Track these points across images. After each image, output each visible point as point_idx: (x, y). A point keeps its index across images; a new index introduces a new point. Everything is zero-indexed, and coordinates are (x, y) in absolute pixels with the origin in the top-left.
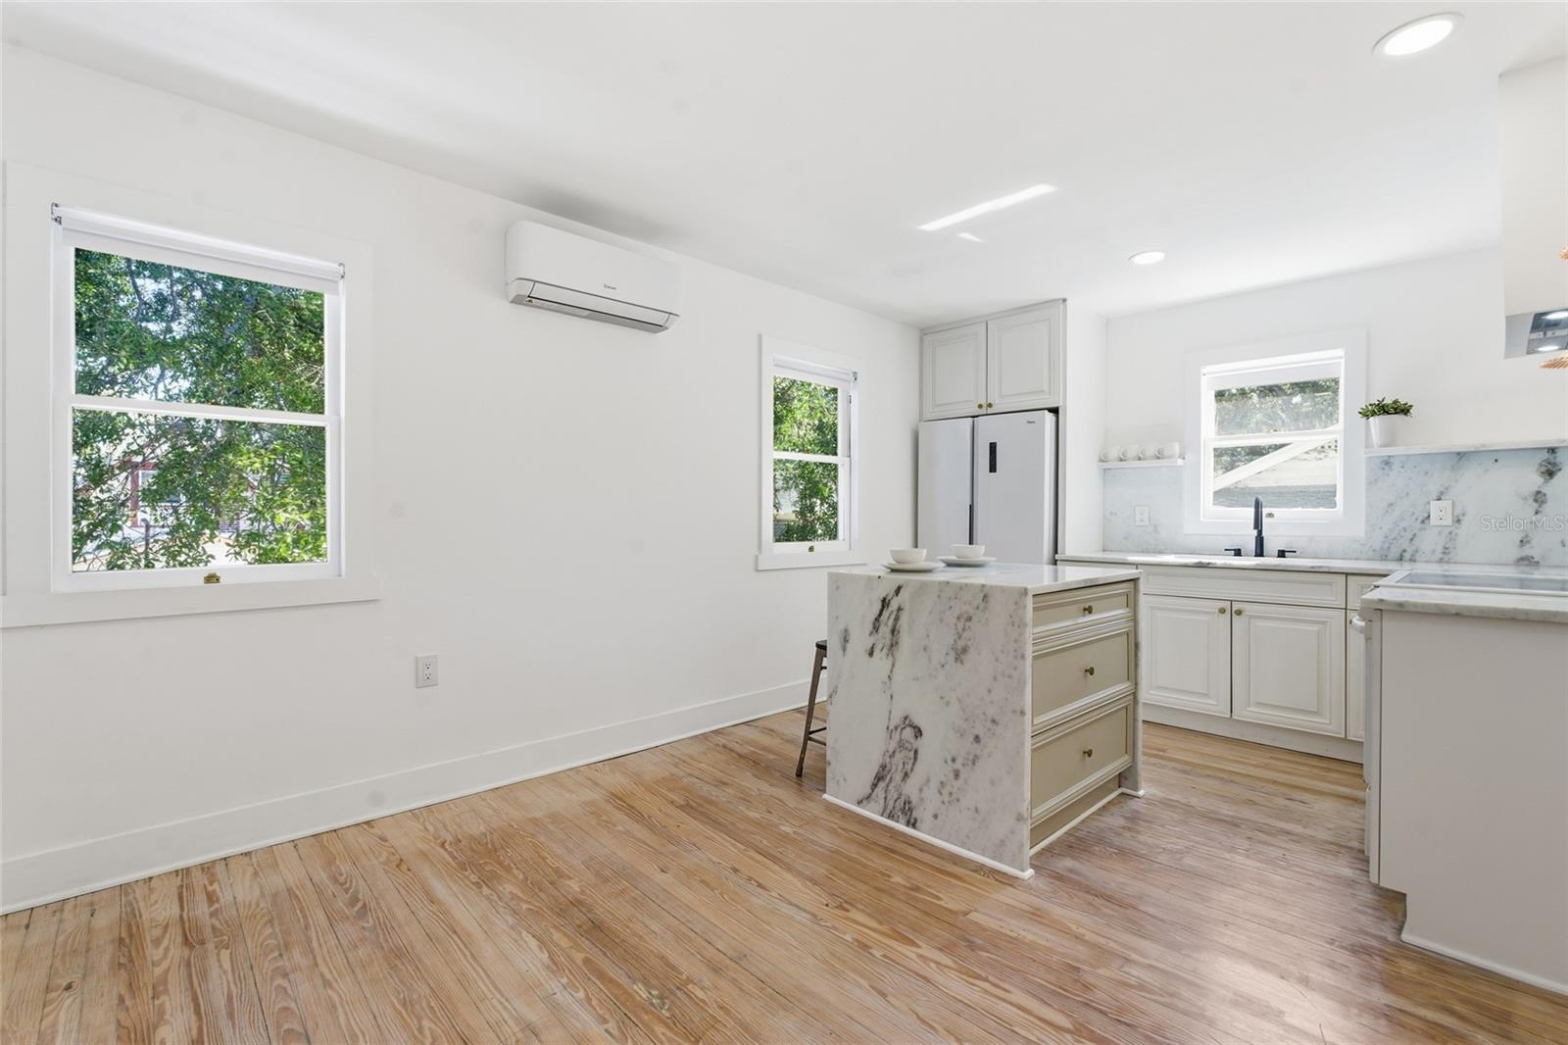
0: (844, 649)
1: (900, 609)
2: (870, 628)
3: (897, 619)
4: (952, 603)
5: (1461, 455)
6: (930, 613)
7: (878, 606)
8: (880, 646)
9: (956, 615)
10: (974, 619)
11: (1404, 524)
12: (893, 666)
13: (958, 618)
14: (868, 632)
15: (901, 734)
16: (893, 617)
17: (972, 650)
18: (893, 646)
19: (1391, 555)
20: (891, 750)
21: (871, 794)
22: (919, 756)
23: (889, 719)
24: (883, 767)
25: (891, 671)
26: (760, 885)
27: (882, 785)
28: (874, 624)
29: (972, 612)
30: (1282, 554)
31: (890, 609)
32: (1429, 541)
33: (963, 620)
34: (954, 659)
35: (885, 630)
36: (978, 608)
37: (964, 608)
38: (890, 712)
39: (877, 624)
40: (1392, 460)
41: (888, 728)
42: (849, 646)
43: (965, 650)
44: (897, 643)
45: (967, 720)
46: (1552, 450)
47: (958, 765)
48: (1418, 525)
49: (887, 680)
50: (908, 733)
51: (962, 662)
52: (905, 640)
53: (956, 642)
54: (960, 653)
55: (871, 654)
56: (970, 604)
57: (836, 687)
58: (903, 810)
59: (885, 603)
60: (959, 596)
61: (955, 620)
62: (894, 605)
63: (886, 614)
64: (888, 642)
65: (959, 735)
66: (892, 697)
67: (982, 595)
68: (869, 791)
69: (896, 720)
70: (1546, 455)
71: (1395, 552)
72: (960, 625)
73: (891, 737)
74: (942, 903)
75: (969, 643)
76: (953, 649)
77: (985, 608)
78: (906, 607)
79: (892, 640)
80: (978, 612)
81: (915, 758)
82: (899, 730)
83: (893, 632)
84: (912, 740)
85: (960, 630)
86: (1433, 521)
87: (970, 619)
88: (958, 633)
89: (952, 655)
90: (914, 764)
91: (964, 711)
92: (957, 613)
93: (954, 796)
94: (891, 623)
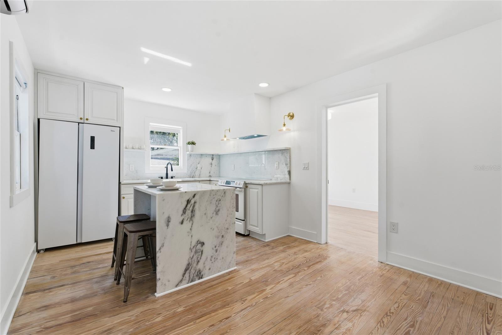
0: (168, 225)
1: (195, 203)
2: (181, 213)
3: (194, 206)
4: (214, 197)
5: (202, 155)
6: (207, 201)
7: (186, 203)
8: (186, 219)
9: (216, 200)
10: (222, 200)
11: (193, 169)
12: (192, 224)
13: (217, 201)
14: (181, 215)
15: (196, 248)
16: (192, 206)
17: (221, 210)
18: (192, 216)
19: (191, 177)
20: (192, 256)
21: (182, 279)
22: (203, 252)
23: (191, 245)
24: (188, 264)
25: (192, 227)
26: (227, 319)
27: (188, 271)
28: (183, 211)
29: (220, 197)
30: (172, 178)
31: (191, 203)
32: (197, 173)
33: (218, 201)
34: (215, 214)
35: (189, 212)
36: (222, 196)
37: (218, 198)
38: (191, 242)
39: (185, 211)
40: (192, 155)
41: (190, 249)
42: (170, 224)
43: (219, 210)
44: (194, 215)
45: (220, 232)
46: (213, 155)
47: (217, 248)
48: (196, 169)
49: (189, 230)
50: (199, 246)
51: (218, 215)
52: (197, 213)
53: (216, 209)
54: (217, 212)
55: (182, 223)
56: (220, 195)
57: (163, 244)
58: (197, 276)
59: (188, 202)
60: (217, 194)
61: (215, 202)
62: (192, 202)
63: (189, 206)
64: (190, 216)
65: (217, 238)
66: (192, 236)
67: (224, 192)
68: (182, 277)
69: (194, 243)
70: (212, 156)
71: (192, 176)
72: (217, 203)
73: (192, 251)
74: (245, 283)
75: (220, 208)
76: (215, 211)
77: (225, 196)
78: (198, 201)
79: (191, 215)
80: (223, 198)
81: (202, 253)
82: (195, 247)
83: (192, 212)
84: (201, 248)
85: (217, 204)
86: (198, 169)
87: (220, 200)
88: (216, 206)
89: (215, 213)
90: (201, 256)
91: (219, 230)
92: (216, 199)
93: (216, 258)
94: (191, 209)
